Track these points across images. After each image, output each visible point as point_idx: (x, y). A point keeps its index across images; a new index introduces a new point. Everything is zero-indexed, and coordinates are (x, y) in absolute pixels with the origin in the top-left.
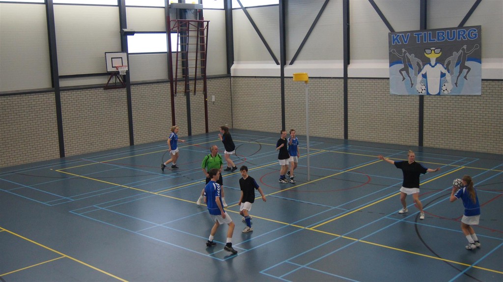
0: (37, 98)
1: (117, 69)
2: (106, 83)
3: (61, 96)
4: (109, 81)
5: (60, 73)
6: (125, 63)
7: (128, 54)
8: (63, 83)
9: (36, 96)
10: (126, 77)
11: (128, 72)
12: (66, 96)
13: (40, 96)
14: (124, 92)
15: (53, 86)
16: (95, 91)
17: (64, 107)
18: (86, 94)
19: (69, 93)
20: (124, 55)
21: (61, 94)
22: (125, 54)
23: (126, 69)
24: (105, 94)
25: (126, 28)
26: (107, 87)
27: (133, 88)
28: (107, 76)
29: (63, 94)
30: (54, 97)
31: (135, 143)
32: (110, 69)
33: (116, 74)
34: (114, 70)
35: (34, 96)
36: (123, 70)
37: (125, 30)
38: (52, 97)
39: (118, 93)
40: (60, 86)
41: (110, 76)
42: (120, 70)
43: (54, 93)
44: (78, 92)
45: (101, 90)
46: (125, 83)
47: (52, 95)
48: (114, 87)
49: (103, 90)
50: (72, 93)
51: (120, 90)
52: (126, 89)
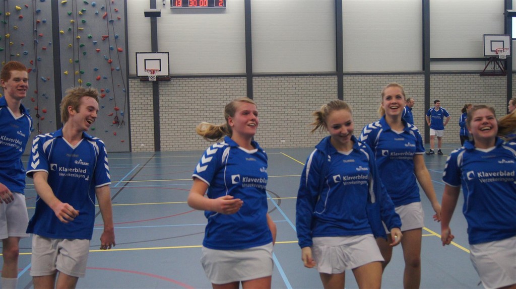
0: (406, 80)
1: (497, 53)
2: (483, 69)
3: (431, 79)
4: (486, 67)
5: (432, 56)
6: (507, 45)
7: (511, 39)
8: (433, 67)
9: (405, 77)
10: (508, 62)
11: (510, 57)
12: (436, 79)
13: (408, 77)
14: (503, 80)
15: (424, 69)
16: (470, 77)
17: (433, 91)
18: (458, 79)
19: (440, 77)
20: (506, 39)
21: (431, 77)
22: (508, 37)
23: (507, 53)
24: (480, 81)
25: (511, 9)
26: (483, 74)
27: (515, 77)
28: (484, 61)
29: (433, 77)
30: (424, 79)
32: (488, 53)
33: (494, 59)
34: (494, 54)
35: (403, 77)
36: (503, 55)
37: (510, 11)
38: (421, 79)
39: (497, 81)
40: (431, 70)
41: (487, 62)
42: (499, 55)
43: (424, 75)
44: (450, 77)
45: (477, 76)
46: (506, 71)
47: (422, 77)
48: (493, 74)
49: (479, 77)
50: (443, 77)
51: (499, 78)
52: (506, 76)
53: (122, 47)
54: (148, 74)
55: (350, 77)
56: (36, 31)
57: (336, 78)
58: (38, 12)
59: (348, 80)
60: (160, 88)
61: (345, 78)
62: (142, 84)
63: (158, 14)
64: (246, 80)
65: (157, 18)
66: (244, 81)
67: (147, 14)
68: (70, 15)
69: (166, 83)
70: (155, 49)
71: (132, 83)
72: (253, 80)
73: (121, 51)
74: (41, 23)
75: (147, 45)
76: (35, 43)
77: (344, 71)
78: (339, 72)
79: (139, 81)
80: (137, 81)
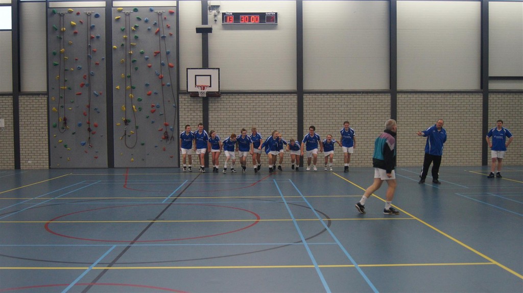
0: (462, 99)
3: (489, 98)
5: (491, 74)
8: (493, 86)
9: (462, 96)
12: (495, 98)
13: (465, 96)
15: (482, 87)
17: (492, 110)
18: (519, 98)
19: (499, 96)
21: (489, 96)
29: (492, 96)
30: (482, 98)
35: (460, 96)
38: (479, 98)
40: (489, 88)
43: (482, 94)
44: (510, 96)
47: (480, 96)
50: (503, 96)
53: (173, 63)
54: (198, 90)
55: (404, 96)
56: (90, 46)
57: (390, 96)
58: (92, 28)
59: (401, 99)
60: (210, 104)
61: (399, 96)
62: (192, 100)
63: (210, 30)
64: (296, 97)
65: (209, 34)
66: (294, 98)
67: (199, 30)
68: (123, 30)
69: (216, 99)
70: (205, 65)
71: (182, 99)
72: (304, 97)
73: (172, 67)
74: (95, 38)
75: (197, 60)
76: (89, 58)
77: (397, 89)
78: (393, 90)
79: (189, 97)
80: (187, 97)
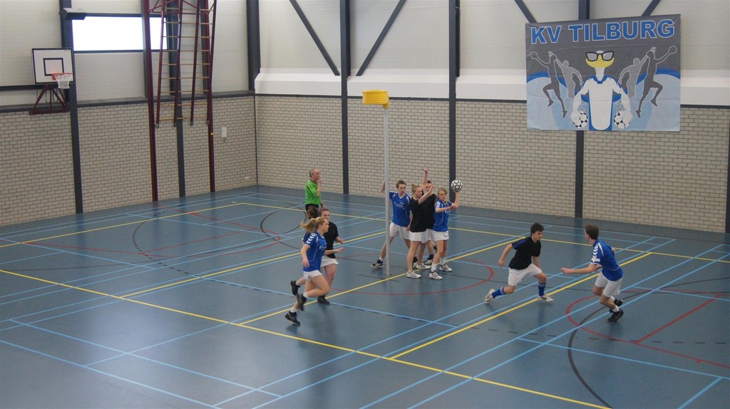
1: (54, 79)
2: (35, 102)
4: (39, 99)
6: (68, 68)
7: (73, 53)
10: (70, 93)
11: (73, 84)
14: (65, 118)
16: (14, 116)
20: (66, 54)
22: (68, 53)
23: (71, 78)
24: (31, 123)
25: (70, 7)
26: (35, 110)
27: (82, 113)
28: (35, 91)
31: (86, 209)
32: (41, 78)
33: (52, 87)
34: (49, 79)
36: (64, 81)
37: (69, 10)
39: (56, 121)
41: (40, 91)
42: (58, 80)
45: (25, 115)
46: (68, 104)
48: (49, 110)
49: (29, 116)
51: (57, 116)
52: (69, 113)
